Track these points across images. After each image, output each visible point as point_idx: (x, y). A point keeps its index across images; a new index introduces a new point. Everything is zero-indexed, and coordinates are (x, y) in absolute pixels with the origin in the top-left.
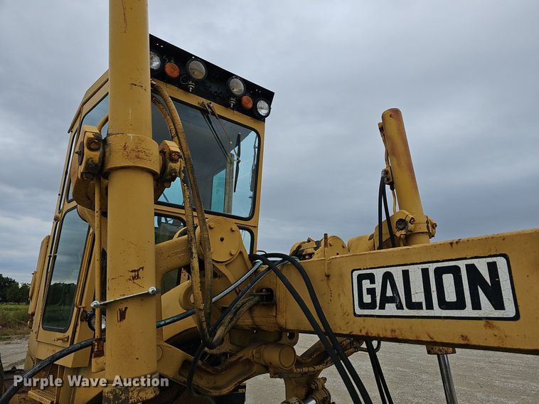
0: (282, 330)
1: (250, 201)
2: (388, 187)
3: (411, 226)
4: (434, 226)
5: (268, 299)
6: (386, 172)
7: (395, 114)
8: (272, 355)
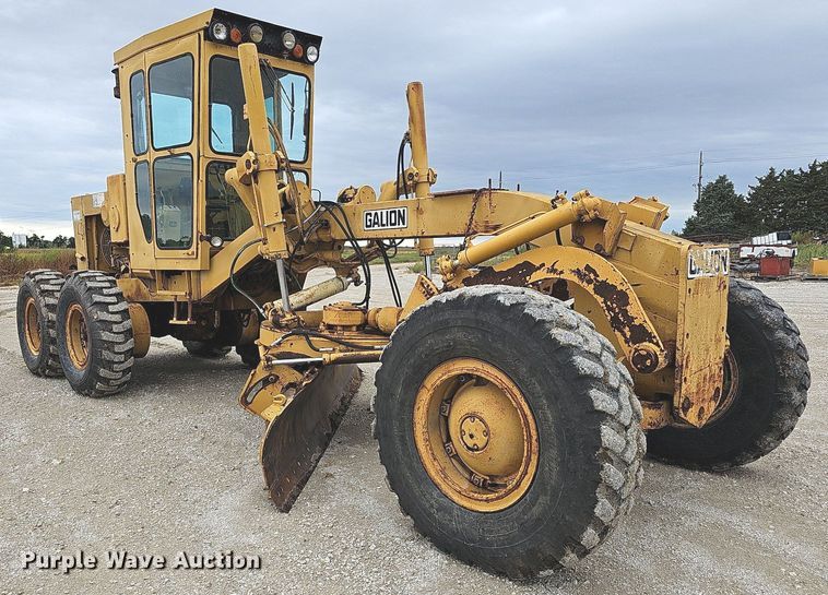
0: (334, 241)
1: (304, 145)
2: (407, 145)
3: (416, 178)
4: (435, 176)
5: (326, 226)
6: (407, 134)
7: (417, 86)
8: (329, 255)
